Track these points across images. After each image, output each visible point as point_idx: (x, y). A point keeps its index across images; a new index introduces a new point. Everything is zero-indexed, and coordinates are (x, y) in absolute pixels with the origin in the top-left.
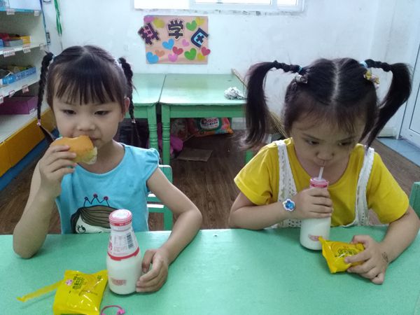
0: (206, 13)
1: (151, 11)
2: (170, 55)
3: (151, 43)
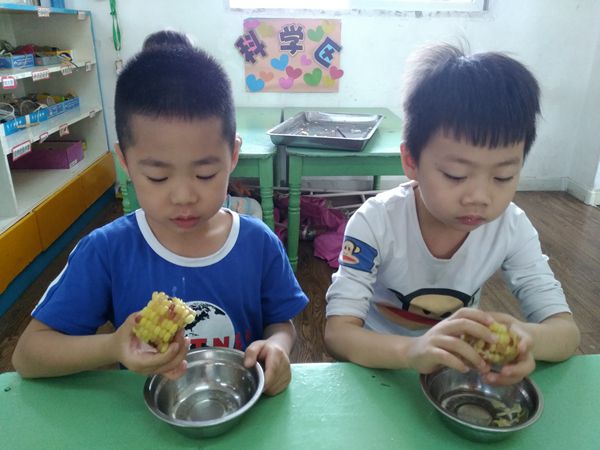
0: (338, 14)
1: (254, 11)
2: (282, 79)
3: (254, 61)
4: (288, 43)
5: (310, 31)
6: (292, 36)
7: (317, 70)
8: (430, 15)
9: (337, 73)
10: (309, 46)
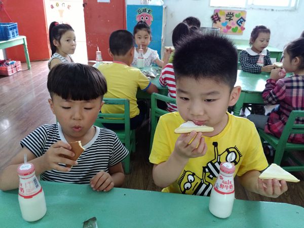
0: (245, 9)
1: (218, 7)
2: (224, 30)
3: (216, 23)
5: (236, 14)
7: (236, 27)
10: (235, 19)
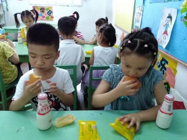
0: (52, 5)
2: (41, 18)
4: (42, 11)
5: (46, 9)
6: (42, 9)
7: (48, 16)
8: (70, 6)
9: (52, 17)
10: (46, 12)
